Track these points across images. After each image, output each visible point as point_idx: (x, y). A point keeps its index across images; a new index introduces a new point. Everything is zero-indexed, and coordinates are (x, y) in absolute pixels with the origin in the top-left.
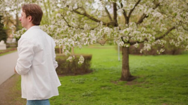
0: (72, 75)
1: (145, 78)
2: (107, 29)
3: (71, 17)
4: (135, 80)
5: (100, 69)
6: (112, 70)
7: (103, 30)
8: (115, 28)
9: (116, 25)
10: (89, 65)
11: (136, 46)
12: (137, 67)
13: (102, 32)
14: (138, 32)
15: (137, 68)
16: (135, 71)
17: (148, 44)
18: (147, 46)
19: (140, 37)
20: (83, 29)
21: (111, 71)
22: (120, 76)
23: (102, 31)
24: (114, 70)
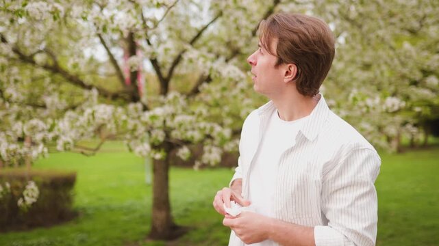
0: (19, 230)
1: (210, 231)
2: (104, 111)
3: (9, 75)
4: (186, 237)
5: (97, 209)
6: (129, 210)
7: (93, 114)
8: (131, 106)
9: (135, 98)
10: (69, 199)
11: (183, 154)
12: (190, 199)
13: (91, 117)
14: (189, 118)
15: (191, 203)
16: (187, 210)
17: (214, 150)
18: (210, 152)
19: (193, 129)
20: (44, 107)
21: (126, 214)
22: (147, 228)
23: (89, 115)
24: (134, 211)
